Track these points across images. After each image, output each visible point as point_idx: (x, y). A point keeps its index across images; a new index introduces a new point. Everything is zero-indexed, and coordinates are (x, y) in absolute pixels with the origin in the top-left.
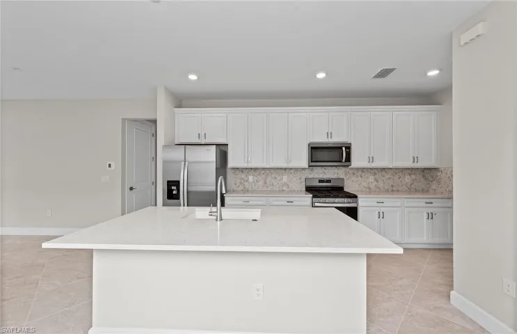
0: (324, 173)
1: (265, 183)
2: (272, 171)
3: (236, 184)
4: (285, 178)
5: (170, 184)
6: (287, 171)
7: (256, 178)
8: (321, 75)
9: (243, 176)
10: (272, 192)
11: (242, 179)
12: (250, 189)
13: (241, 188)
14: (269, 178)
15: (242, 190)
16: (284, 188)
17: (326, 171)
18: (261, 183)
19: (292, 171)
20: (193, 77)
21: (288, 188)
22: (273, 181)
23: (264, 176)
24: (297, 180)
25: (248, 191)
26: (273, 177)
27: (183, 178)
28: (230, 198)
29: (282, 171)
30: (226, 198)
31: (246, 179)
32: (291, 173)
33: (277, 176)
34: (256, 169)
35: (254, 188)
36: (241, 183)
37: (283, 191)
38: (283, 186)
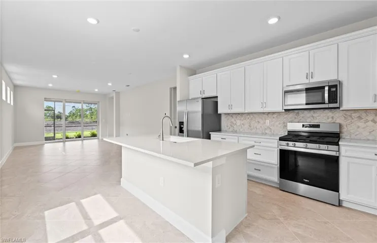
1: (250, 126)
2: (255, 116)
3: (227, 126)
4: (268, 122)
6: (269, 115)
7: (242, 123)
8: (273, 21)
9: (233, 120)
10: (256, 134)
11: (232, 122)
12: (238, 130)
14: (253, 122)
15: (232, 131)
16: (267, 132)
17: (314, 115)
18: (247, 126)
19: (275, 116)
20: (186, 56)
21: (271, 131)
22: (256, 124)
23: (248, 120)
24: (280, 124)
25: (236, 132)
26: (257, 121)
27: (185, 120)
28: (213, 135)
29: (264, 116)
30: (211, 135)
31: (234, 122)
32: (274, 118)
33: (260, 120)
34: (243, 114)
35: (241, 130)
36: (231, 126)
37: (266, 134)
38: (266, 129)
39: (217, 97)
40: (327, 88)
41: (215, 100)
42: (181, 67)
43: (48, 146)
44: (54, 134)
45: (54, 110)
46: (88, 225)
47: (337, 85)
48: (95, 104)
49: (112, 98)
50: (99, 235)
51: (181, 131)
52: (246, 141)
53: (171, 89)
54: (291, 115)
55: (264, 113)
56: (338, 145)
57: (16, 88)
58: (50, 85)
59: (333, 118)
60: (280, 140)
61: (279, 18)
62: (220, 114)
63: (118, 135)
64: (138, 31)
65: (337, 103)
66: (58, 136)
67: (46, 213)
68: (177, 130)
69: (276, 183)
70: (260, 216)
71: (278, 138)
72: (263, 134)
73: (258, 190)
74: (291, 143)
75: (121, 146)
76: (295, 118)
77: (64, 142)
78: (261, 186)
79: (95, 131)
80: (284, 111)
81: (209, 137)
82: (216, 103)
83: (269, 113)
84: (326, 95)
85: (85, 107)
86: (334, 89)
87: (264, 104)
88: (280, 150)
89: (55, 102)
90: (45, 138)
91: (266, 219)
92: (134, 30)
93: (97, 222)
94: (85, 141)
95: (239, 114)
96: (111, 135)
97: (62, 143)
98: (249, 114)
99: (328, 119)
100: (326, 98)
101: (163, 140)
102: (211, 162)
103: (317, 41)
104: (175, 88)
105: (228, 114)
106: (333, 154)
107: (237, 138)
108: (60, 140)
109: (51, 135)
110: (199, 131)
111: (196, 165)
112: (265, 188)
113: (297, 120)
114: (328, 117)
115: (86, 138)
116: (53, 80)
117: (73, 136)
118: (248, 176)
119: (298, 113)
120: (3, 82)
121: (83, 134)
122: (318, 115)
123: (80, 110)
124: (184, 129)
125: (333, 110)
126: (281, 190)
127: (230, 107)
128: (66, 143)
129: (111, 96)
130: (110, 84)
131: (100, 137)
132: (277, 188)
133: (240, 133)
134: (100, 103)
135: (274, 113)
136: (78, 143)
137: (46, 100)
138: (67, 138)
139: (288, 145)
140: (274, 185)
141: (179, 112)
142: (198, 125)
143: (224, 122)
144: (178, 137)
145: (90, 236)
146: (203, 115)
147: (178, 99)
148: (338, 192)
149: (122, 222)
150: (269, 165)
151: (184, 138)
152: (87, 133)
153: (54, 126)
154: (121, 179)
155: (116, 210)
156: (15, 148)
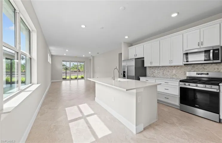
0: (204, 68)
1: (163, 74)
2: (167, 68)
3: (150, 74)
4: (174, 72)
5: (124, 72)
6: (175, 68)
7: (159, 71)
8: (175, 15)
11: (152, 72)
12: (156, 76)
13: (152, 75)
14: (165, 71)
16: (174, 77)
17: (205, 67)
18: (161, 73)
19: (179, 68)
20: (127, 37)
21: (176, 77)
22: (167, 73)
23: (162, 70)
24: (182, 72)
25: (155, 77)
26: (167, 71)
27: (126, 70)
28: (141, 78)
29: (172, 68)
30: (140, 78)
31: (154, 72)
32: (178, 69)
33: (170, 71)
34: (159, 67)
35: (158, 76)
36: (152, 73)
37: (173, 78)
38: (173, 75)
39: (144, 58)
40: (212, 51)
41: (142, 59)
42: (124, 42)
43: (64, 82)
44: (66, 77)
45: (66, 66)
46: (82, 115)
47: (219, 49)
48: (82, 62)
49: (91, 59)
50: (87, 119)
51: (124, 76)
52: (158, 82)
53: (119, 54)
54: (189, 67)
55: (172, 66)
56: (219, 86)
57: (52, 56)
58: (65, 54)
59: (218, 69)
60: (180, 82)
61: (178, 13)
62: (146, 67)
63: (93, 77)
64: (103, 28)
65: (219, 59)
66: (68, 78)
67: (66, 109)
68: (122, 75)
69: (178, 106)
70: (165, 122)
71: (179, 81)
72: (171, 78)
73: (166, 109)
74: (187, 84)
75: (95, 82)
76: (192, 69)
77: (70, 80)
78: (169, 107)
79: (83, 76)
80: (184, 65)
81: (139, 79)
82: (144, 61)
83: (175, 66)
84: (211, 55)
85: (79, 64)
86: (217, 51)
87: (171, 61)
88: (180, 87)
89: (66, 62)
90: (63, 78)
91: (168, 123)
92: (101, 28)
93: (85, 114)
94: (79, 80)
95: (157, 67)
96: (90, 78)
97: (69, 81)
98: (162, 67)
99: (215, 69)
100: (211, 57)
101: (114, 80)
102: (135, 90)
103: (204, 23)
104: (121, 54)
105: (151, 67)
106: (215, 90)
107: (155, 80)
108: (68, 80)
109: (65, 77)
110: (133, 76)
111: (127, 90)
112: (171, 108)
113: (193, 70)
114: (215, 68)
115: (79, 79)
116: (66, 52)
117: (74, 78)
118: (158, 100)
119: (194, 66)
120: (49, 54)
121: (78, 77)
122: (207, 67)
123: (76, 65)
124: (125, 75)
125: (218, 64)
126: (181, 110)
127: (151, 63)
128: (71, 81)
129: (90, 58)
130: (90, 53)
131: (85, 79)
132: (179, 109)
133: (158, 77)
134: (85, 62)
135: (178, 66)
136: (76, 81)
137: (63, 61)
138: (71, 79)
139: (185, 85)
140: (176, 107)
141: (123, 66)
142: (133, 73)
143: (148, 72)
144: (123, 79)
145: (83, 119)
146: (135, 68)
147: (123, 59)
148: (219, 114)
149: (96, 115)
150: (173, 96)
151: (126, 79)
152: (80, 77)
153: (66, 73)
154: (95, 98)
155: (93, 110)
156: (52, 82)
